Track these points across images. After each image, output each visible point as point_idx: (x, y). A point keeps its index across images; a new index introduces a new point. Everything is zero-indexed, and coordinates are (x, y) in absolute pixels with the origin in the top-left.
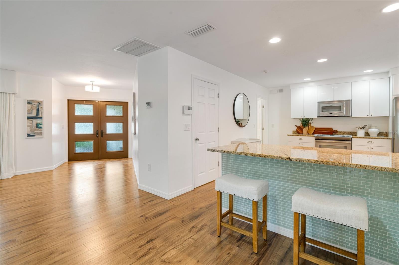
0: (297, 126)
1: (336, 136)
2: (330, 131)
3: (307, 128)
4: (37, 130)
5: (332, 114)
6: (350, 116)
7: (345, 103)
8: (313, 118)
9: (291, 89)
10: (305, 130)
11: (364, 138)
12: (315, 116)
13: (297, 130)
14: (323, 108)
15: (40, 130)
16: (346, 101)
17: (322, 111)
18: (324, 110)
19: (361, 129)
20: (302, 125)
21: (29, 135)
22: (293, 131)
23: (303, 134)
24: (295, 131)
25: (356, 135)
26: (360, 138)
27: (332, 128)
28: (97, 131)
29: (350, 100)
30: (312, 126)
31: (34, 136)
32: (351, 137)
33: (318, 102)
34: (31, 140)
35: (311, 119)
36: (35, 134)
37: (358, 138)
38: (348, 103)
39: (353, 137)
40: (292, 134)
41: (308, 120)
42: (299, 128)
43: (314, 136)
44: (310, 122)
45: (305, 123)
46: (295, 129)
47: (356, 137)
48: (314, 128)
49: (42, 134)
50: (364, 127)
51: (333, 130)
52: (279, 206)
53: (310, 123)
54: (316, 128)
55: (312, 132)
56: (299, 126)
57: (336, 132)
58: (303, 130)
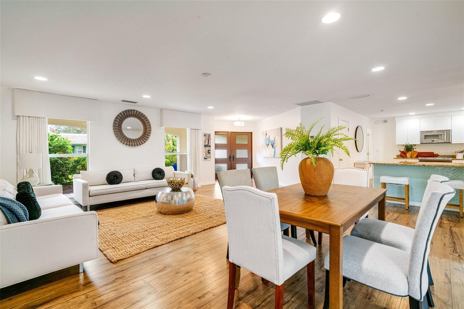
0: (400, 151)
1: (437, 158)
2: (432, 155)
3: (410, 153)
4: (208, 155)
5: (434, 141)
6: (450, 143)
7: (445, 132)
8: (415, 144)
9: (396, 121)
10: (408, 155)
11: (462, 160)
12: (418, 143)
13: (400, 154)
14: (426, 136)
15: (209, 155)
16: (446, 130)
17: (425, 139)
18: (426, 138)
19: (460, 153)
20: (405, 150)
21: (205, 158)
22: (397, 155)
23: (406, 157)
24: (399, 155)
25: (456, 158)
26: (459, 160)
27: (433, 153)
28: (230, 156)
29: (450, 130)
30: (415, 151)
31: (207, 159)
32: (451, 159)
33: (422, 132)
34: (206, 161)
35: (414, 145)
36: (207, 157)
37: (457, 160)
38: (448, 132)
39: (453, 159)
40: (396, 158)
41: (412, 146)
42: (402, 152)
43: (418, 159)
44: (413, 147)
45: (409, 148)
46: (399, 153)
47: (455, 159)
48: (416, 152)
49: (210, 158)
50: (462, 151)
51: (434, 154)
52: (414, 192)
53: (413, 149)
54: (418, 153)
55: (415, 156)
56: (403, 151)
57: (437, 156)
58: (407, 154)
